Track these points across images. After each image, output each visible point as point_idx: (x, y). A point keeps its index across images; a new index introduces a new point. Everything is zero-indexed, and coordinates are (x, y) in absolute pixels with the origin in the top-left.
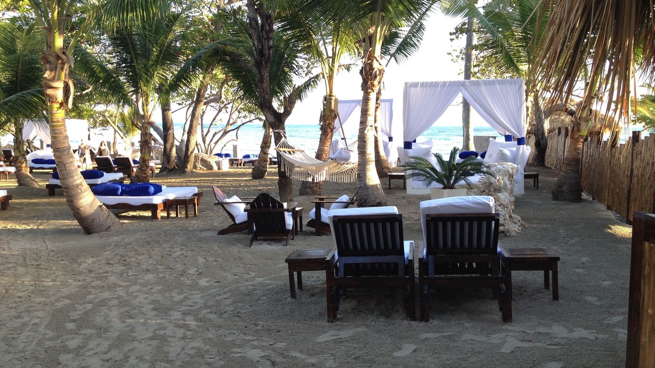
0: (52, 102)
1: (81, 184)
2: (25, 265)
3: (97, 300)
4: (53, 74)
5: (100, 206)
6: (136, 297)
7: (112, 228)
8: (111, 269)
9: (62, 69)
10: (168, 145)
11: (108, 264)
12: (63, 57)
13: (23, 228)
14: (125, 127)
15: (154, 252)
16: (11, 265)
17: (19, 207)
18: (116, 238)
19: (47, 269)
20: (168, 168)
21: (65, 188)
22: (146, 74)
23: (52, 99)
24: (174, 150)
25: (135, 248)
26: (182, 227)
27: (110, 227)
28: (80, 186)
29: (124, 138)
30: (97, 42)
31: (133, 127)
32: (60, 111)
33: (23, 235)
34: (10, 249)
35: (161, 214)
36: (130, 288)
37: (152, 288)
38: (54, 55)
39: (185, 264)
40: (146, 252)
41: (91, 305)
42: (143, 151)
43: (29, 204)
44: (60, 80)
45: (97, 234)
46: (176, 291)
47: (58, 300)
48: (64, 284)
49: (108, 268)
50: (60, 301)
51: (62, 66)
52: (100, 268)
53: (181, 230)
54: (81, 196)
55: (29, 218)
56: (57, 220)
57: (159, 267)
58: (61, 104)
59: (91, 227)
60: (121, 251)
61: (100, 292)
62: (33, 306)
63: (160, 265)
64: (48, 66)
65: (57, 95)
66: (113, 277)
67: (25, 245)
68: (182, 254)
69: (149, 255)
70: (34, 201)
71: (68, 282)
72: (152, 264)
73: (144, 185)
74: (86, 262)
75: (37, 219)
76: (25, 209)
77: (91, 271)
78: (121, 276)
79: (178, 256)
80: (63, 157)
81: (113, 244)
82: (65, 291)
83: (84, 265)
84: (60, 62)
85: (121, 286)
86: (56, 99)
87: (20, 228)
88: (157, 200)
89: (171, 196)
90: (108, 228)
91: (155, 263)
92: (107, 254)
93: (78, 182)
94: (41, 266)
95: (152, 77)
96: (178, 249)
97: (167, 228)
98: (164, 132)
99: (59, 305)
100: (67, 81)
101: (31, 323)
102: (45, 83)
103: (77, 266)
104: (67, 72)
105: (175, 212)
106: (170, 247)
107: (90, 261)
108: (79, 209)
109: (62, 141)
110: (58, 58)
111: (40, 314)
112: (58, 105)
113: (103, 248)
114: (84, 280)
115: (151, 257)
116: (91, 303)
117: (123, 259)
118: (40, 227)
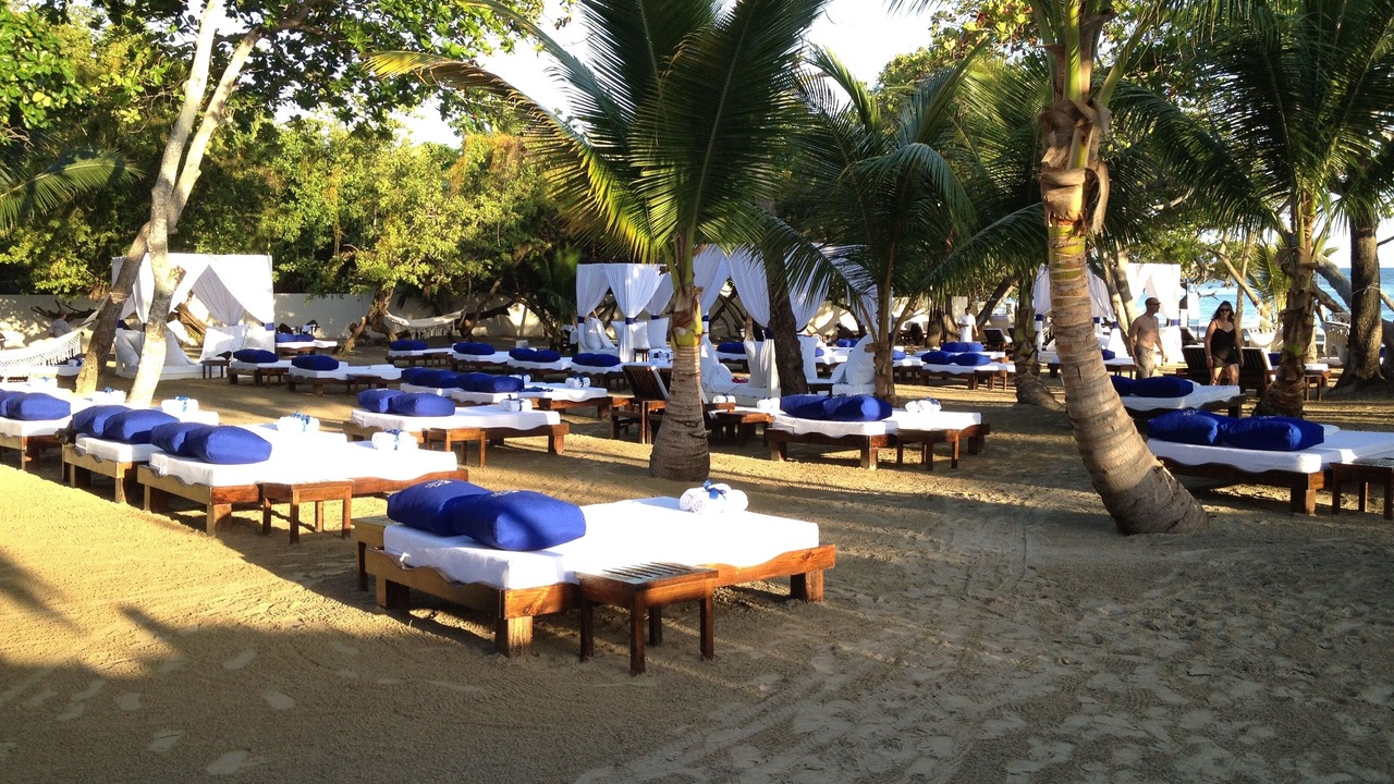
0: (1058, 220)
1: (1112, 414)
2: (961, 597)
3: (1089, 737)
4: (1063, 153)
5: (1157, 470)
6: (1193, 750)
7: (1183, 525)
8: (1151, 643)
9: (1084, 140)
10: (1364, 323)
11: (1148, 626)
12: (1089, 111)
13: (993, 502)
14: (1267, 278)
15: (1275, 611)
16: (934, 591)
17: (1005, 449)
18: (1189, 553)
19: (1002, 616)
20: (1360, 378)
21: (1076, 421)
22: (1308, 146)
23: (1058, 213)
24: (1378, 334)
25: (1230, 589)
26: (1370, 545)
27: (1176, 522)
28: (1110, 419)
29: (1260, 305)
30: (1208, 90)
31: (1285, 278)
32: (1073, 240)
33: (987, 517)
34: (949, 548)
35: (1318, 499)
36: (1186, 717)
37: (1243, 731)
38: (1066, 109)
39: (1358, 667)
40: (1255, 606)
41: (1069, 748)
42: (1291, 335)
43: (1025, 444)
44: (1077, 167)
45: (1144, 537)
46: (1314, 756)
47: (995, 714)
48: (1027, 666)
49: (1144, 640)
50: (1000, 717)
51: (1083, 133)
52: (1124, 637)
53: (1365, 553)
54: (1113, 443)
55: (1014, 478)
56: (1069, 488)
57: (1280, 661)
58: (1078, 224)
59: (1131, 519)
60: (1188, 593)
61: (1103, 712)
62: (933, 719)
63: (1284, 655)
64: (1053, 136)
65: (1069, 203)
66: (1150, 670)
67: (982, 542)
68: (1353, 632)
69: (1261, 617)
70: (1038, 438)
71: (1036, 661)
72: (1263, 647)
73: (1275, 423)
74: (1095, 612)
75: (1028, 481)
76: (1013, 457)
77: (1099, 641)
78: (1171, 670)
79: (1341, 636)
80: (1075, 349)
81: (1176, 570)
82: (1024, 689)
83: (1089, 620)
84: (1080, 123)
85: (1161, 704)
86: (1067, 213)
87: (987, 500)
88: (1310, 463)
89: (1348, 457)
90: (1174, 525)
91: (1272, 645)
92: (1155, 597)
93: (1107, 407)
94: (992, 606)
95: (1323, 152)
96: (1347, 612)
97: (1326, 542)
98: (1354, 289)
99: (994, 729)
100: (1094, 168)
101: (910, 772)
102: (1045, 177)
103: (1073, 620)
104: (1096, 149)
105: (1358, 498)
106: (1325, 603)
107: (1105, 610)
108: (1105, 472)
109: (1075, 311)
110: (1076, 114)
111: (942, 746)
112: (1070, 227)
113: (1148, 576)
114: (1076, 663)
115: (1263, 627)
116: (1071, 742)
117: (1189, 617)
118: (1027, 503)
